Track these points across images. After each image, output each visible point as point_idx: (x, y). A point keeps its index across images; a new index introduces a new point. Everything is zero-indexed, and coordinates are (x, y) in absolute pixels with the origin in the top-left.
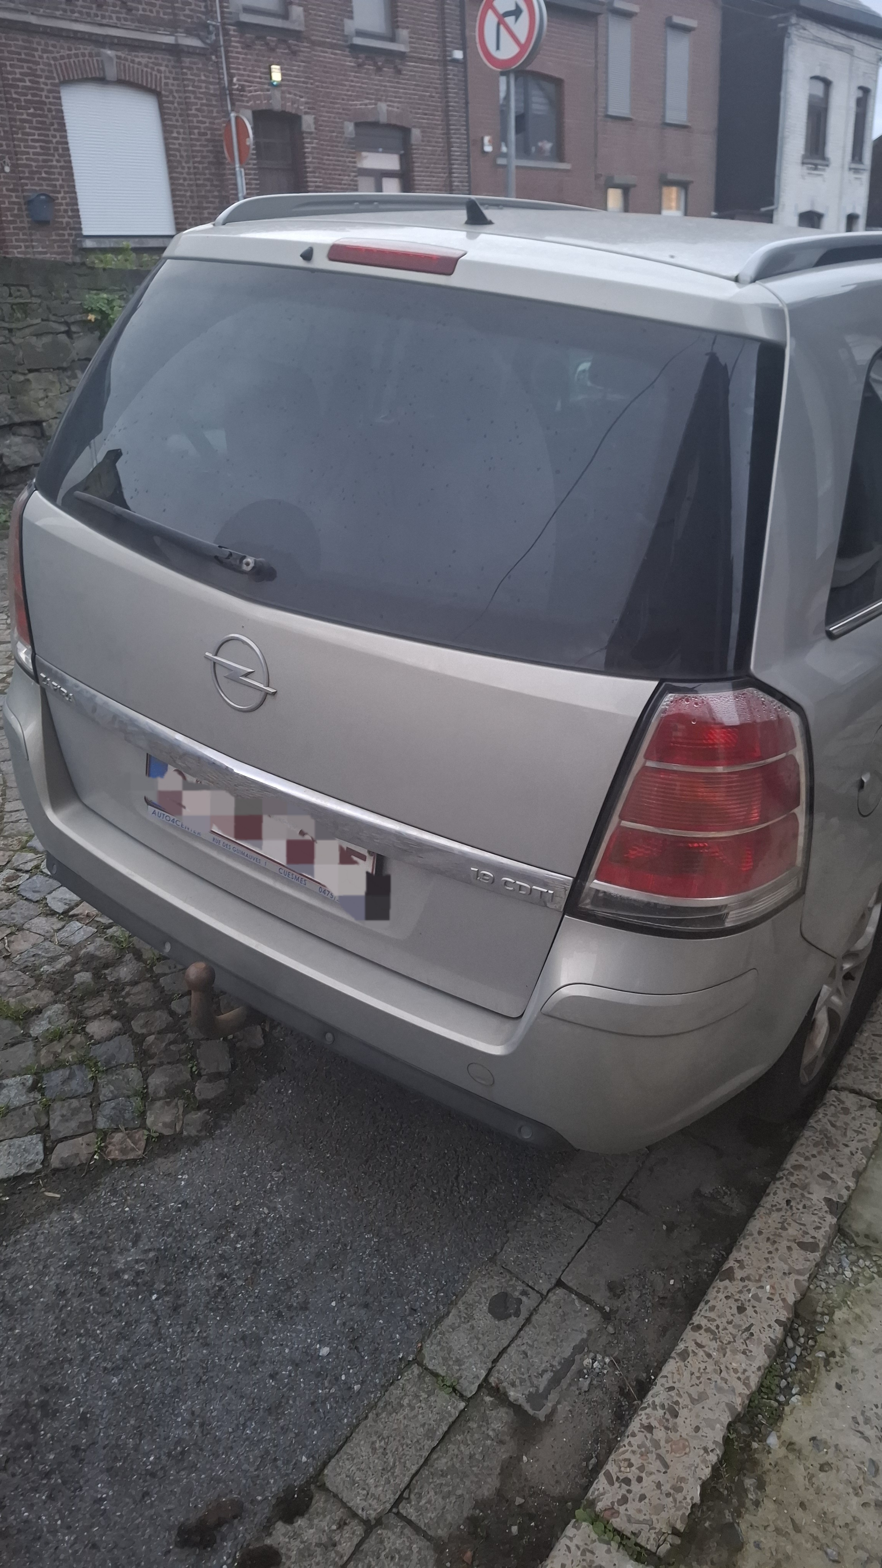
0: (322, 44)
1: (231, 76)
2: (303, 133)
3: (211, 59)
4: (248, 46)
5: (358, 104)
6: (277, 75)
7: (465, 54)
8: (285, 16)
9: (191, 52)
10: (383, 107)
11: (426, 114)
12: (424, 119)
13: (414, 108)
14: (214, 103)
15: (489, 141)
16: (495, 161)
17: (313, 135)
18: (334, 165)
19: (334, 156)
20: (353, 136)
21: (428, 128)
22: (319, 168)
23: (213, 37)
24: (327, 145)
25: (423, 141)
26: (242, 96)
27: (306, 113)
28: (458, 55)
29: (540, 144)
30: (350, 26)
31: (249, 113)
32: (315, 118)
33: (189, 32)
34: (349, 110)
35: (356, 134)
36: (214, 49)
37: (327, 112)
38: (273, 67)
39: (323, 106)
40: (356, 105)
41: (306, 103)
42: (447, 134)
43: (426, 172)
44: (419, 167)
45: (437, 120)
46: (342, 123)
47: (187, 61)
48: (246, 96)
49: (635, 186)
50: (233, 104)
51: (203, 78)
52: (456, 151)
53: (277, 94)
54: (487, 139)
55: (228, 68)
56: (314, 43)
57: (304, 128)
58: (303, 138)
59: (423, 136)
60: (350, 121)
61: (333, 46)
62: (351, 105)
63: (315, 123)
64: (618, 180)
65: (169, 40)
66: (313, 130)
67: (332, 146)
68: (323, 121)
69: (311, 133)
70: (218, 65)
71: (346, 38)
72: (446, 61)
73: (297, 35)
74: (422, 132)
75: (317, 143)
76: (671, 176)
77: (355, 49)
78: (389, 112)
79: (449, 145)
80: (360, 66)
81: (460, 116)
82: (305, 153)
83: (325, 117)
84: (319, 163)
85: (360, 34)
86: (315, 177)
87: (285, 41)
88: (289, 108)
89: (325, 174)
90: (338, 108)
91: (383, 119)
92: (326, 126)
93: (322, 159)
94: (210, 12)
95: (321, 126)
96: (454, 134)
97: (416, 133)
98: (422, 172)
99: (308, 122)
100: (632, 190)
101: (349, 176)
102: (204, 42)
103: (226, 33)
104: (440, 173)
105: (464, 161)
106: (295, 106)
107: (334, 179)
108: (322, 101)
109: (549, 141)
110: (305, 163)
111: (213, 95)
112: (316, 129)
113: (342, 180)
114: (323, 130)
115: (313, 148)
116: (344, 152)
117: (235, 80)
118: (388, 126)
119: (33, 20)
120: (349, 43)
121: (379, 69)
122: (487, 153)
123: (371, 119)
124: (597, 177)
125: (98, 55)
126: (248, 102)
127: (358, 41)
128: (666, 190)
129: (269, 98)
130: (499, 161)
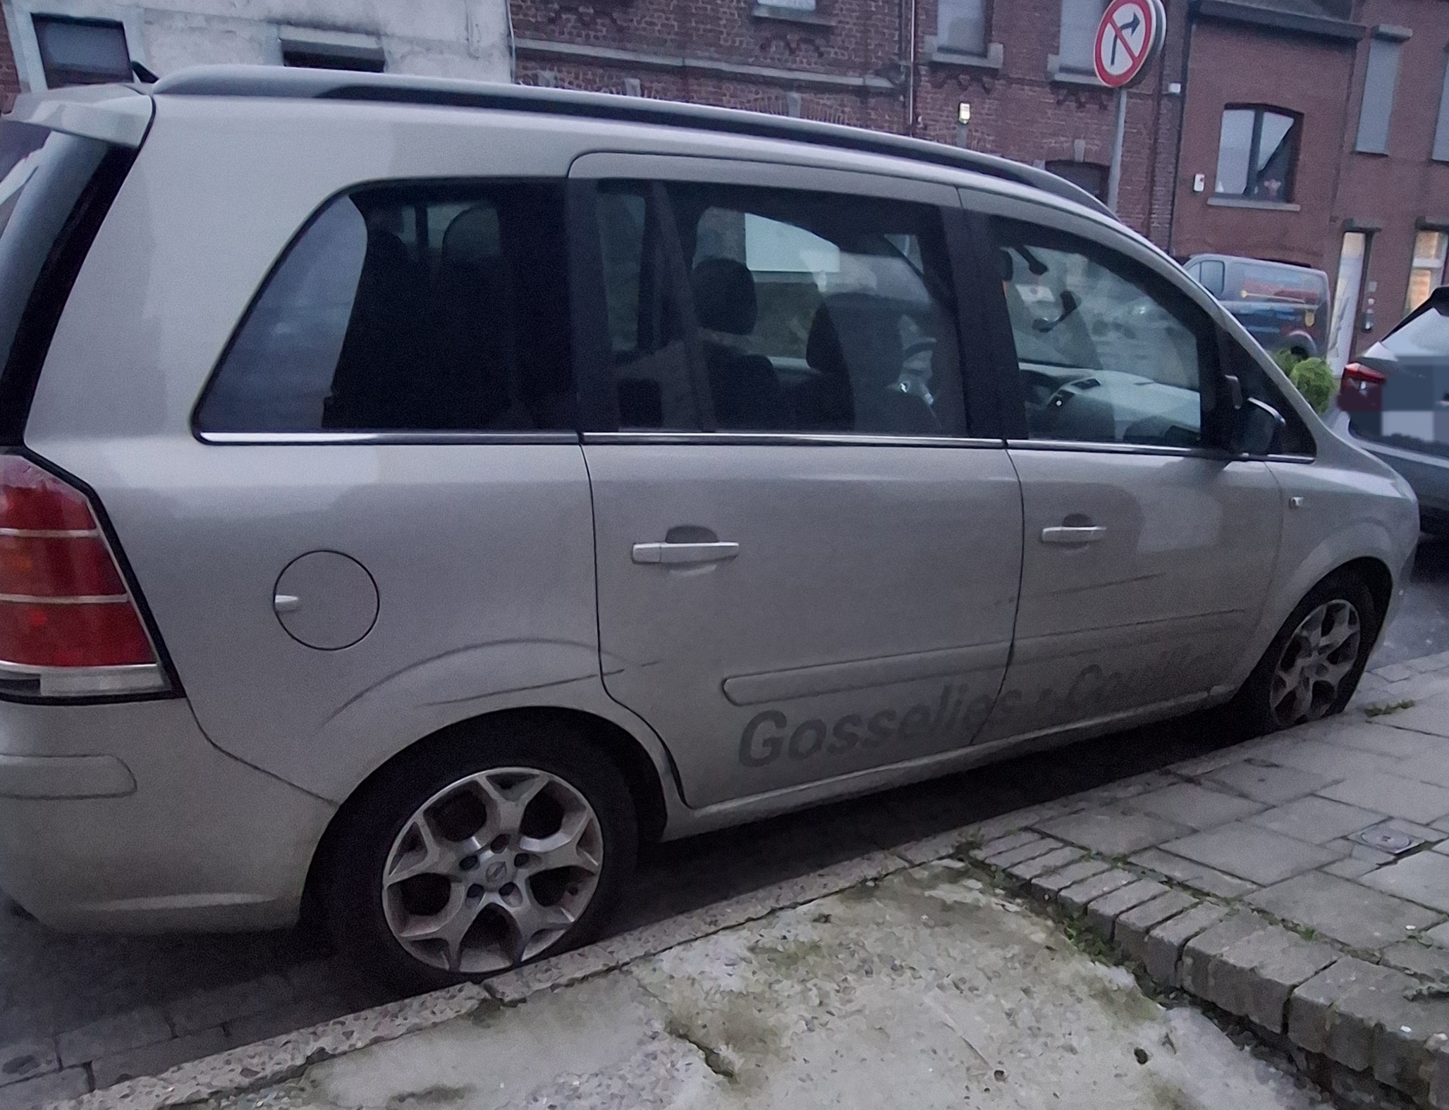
0: (1021, 81)
1: (916, 116)
3: (898, 100)
4: (938, 86)
5: (1052, 142)
6: (965, 114)
7: (1183, 88)
8: (984, 54)
9: (880, 93)
10: (1080, 145)
11: (1130, 152)
12: (1127, 157)
15: (1201, 180)
16: (1206, 200)
21: (1130, 166)
23: (903, 77)
25: (1122, 180)
28: (1175, 88)
29: (1266, 184)
30: (1053, 62)
33: (878, 74)
34: (1041, 148)
36: (904, 90)
38: (963, 106)
39: (1013, 145)
40: (1050, 143)
41: (993, 141)
42: (1152, 173)
45: (1143, 158)
47: (872, 101)
49: (1379, 230)
51: (887, 117)
52: (1160, 190)
53: (964, 134)
54: (1198, 177)
55: (914, 108)
56: (1011, 81)
59: (1123, 175)
60: (1040, 159)
61: (1032, 83)
62: (1044, 143)
64: (1359, 223)
65: (858, 82)
70: (905, 106)
71: (1048, 74)
72: (1160, 95)
73: (993, 73)
74: (1123, 171)
76: (1430, 220)
77: (1056, 85)
78: (1086, 152)
79: (1152, 182)
80: (1059, 103)
81: (1169, 154)
85: (1065, 69)
87: (979, 80)
90: (1030, 147)
91: (1079, 157)
94: (903, 54)
96: (1161, 172)
100: (1376, 235)
102: (892, 83)
103: (917, 73)
105: (1168, 201)
106: (981, 144)
108: (1011, 140)
109: (1277, 180)
117: (920, 119)
118: (1085, 164)
119: (724, 67)
120: (1050, 80)
121: (1081, 106)
122: (1198, 193)
123: (1065, 157)
124: (1333, 219)
125: (785, 98)
127: (1060, 77)
128: (1422, 236)
129: (954, 136)
130: (1212, 202)
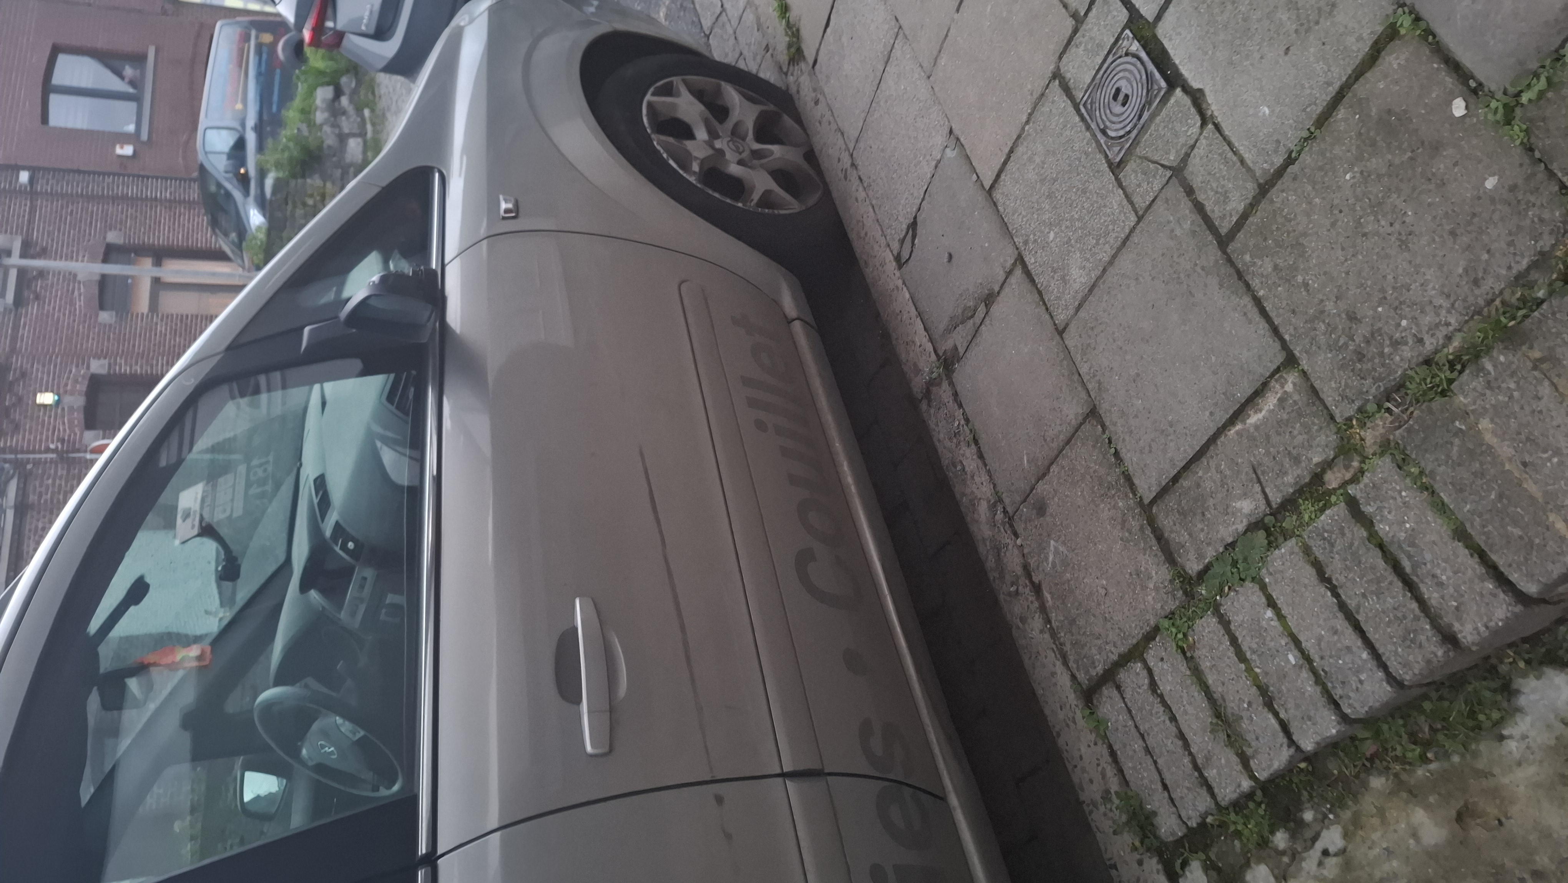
0: (14, 339)
1: (48, 450)
2: (109, 374)
3: (31, 471)
4: (17, 428)
5: (80, 304)
6: (46, 398)
7: (24, 168)
9: (22, 491)
11: (91, 223)
12: (96, 226)
13: (84, 236)
14: (77, 471)
15: (122, 148)
16: (143, 143)
17: (112, 361)
18: (145, 340)
19: (135, 340)
20: (114, 313)
21: (106, 221)
22: (147, 361)
23: (7, 466)
24: (124, 345)
25: (120, 230)
26: (69, 440)
27: (88, 368)
28: (24, 177)
31: (89, 435)
32: (94, 358)
34: (85, 315)
35: (112, 309)
36: (19, 465)
37: (88, 341)
38: (38, 401)
39: (82, 345)
40: (80, 306)
41: (77, 366)
42: (115, 199)
43: (155, 230)
44: (149, 238)
45: (98, 209)
46: (100, 324)
47: (32, 498)
48: (70, 436)
50: (78, 451)
51: (50, 481)
52: (132, 190)
53: (68, 400)
54: (119, 151)
55: (40, 452)
56: (13, 350)
57: (104, 371)
58: (115, 373)
59: (116, 228)
60: (97, 316)
61: (16, 328)
62: (80, 311)
63: (99, 358)
65: (10, 514)
66: (106, 362)
67: (124, 340)
68: (97, 347)
69: (110, 365)
70: (37, 463)
71: (6, 313)
72: (31, 192)
74: (110, 229)
75: (121, 358)
77: (19, 302)
79: (124, 198)
80: (37, 297)
81: (94, 181)
82: (131, 373)
83: (92, 344)
84: (142, 358)
86: (157, 365)
87: (11, 384)
88: (82, 387)
89: (154, 351)
90: (84, 328)
92: (103, 344)
93: (138, 354)
95: (102, 350)
96: (113, 191)
97: (113, 237)
98: (154, 234)
99: (98, 366)
101: (157, 324)
102: (12, 477)
104: (156, 212)
105: (143, 181)
106: (80, 379)
107: (160, 342)
108: (76, 347)
109: (123, 69)
110: (141, 374)
111: (68, 471)
112: (105, 358)
113: (161, 332)
114: (108, 348)
115: (126, 364)
116: (131, 327)
117: (52, 446)
120: (13, 308)
122: (135, 152)
123: (95, 291)
124: (164, 12)
126: (75, 434)
127: (11, 294)
129: (71, 409)
130: (144, 136)
